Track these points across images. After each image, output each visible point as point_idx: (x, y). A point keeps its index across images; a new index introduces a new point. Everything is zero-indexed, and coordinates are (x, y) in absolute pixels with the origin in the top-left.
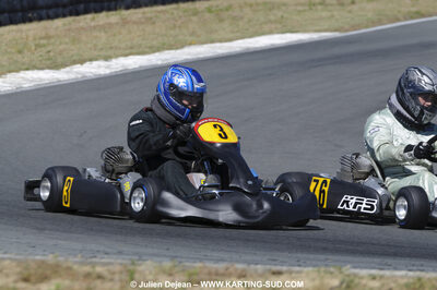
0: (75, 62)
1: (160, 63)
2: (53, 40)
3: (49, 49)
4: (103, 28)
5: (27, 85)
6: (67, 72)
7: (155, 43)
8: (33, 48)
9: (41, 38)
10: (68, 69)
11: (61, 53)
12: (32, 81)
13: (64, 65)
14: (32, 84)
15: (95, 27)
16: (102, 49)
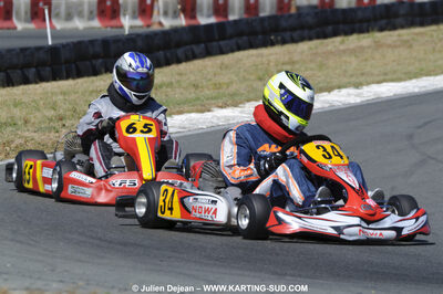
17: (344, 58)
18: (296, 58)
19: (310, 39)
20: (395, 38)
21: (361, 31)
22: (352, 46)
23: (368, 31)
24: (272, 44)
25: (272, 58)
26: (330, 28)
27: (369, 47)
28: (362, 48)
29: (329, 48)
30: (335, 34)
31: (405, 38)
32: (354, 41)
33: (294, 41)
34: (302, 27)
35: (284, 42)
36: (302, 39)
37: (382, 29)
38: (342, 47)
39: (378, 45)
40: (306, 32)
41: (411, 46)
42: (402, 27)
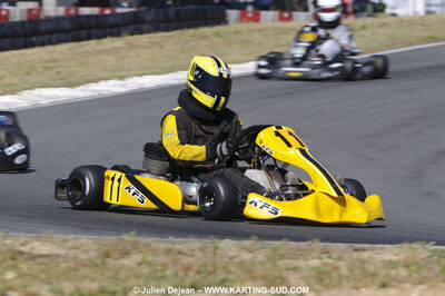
0: (89, 81)
1: (175, 82)
2: (59, 64)
3: (58, 70)
4: (109, 52)
5: (44, 102)
6: (84, 90)
7: (165, 65)
8: (41, 70)
9: (48, 61)
10: (82, 87)
11: (72, 74)
12: (48, 98)
13: (79, 84)
14: (50, 101)
15: (101, 51)
16: (112, 71)
17: (103, 57)
18: (58, 56)
19: (67, 41)
20: (146, 40)
21: (112, 35)
22: (107, 47)
23: (119, 35)
24: (33, 45)
25: (35, 56)
26: (84, 33)
27: (123, 48)
28: (117, 49)
29: (86, 49)
30: (88, 38)
31: (155, 40)
32: (108, 43)
33: (51, 43)
34: (59, 31)
35: (43, 44)
36: (59, 42)
37: (132, 34)
38: (98, 48)
39: (131, 46)
40: (63, 36)
41: (161, 47)
42: (149, 32)
